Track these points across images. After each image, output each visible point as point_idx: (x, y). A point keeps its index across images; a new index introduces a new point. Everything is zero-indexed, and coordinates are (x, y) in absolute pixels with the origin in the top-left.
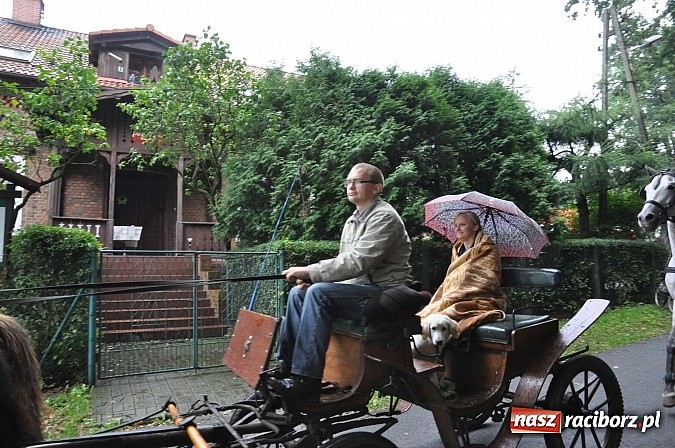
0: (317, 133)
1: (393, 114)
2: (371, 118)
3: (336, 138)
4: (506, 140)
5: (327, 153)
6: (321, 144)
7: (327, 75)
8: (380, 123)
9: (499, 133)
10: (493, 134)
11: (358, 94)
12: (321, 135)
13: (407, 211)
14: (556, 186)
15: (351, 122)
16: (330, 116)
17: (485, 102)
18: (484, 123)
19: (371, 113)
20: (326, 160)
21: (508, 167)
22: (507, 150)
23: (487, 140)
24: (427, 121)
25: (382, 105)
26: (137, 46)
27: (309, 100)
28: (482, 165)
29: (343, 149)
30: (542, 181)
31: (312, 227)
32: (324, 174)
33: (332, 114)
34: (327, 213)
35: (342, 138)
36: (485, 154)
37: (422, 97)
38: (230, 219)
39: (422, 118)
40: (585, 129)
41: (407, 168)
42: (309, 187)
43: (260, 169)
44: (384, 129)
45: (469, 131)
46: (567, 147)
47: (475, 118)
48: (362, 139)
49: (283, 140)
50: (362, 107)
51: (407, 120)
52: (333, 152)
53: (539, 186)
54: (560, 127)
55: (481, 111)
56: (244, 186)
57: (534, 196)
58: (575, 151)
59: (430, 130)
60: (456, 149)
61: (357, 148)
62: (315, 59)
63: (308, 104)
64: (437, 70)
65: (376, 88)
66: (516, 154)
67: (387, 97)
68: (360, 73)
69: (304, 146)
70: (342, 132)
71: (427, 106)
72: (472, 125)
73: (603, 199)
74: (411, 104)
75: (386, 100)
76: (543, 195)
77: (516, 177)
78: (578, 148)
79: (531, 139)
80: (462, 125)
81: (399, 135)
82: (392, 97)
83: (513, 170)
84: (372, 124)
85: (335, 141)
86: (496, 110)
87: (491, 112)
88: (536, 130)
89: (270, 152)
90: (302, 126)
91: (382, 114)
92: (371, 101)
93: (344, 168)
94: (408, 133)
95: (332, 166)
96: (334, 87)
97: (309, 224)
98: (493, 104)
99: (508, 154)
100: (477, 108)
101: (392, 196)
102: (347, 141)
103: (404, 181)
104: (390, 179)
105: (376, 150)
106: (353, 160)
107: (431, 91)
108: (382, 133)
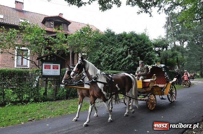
0: (111, 48)
1: (126, 44)
4: (147, 49)
5: (113, 53)
6: (112, 50)
7: (110, 34)
8: (124, 46)
9: (146, 47)
10: (145, 47)
11: (118, 39)
12: (112, 48)
13: (130, 65)
16: (112, 44)
17: (143, 40)
19: (121, 44)
21: (148, 55)
22: (147, 51)
23: (143, 49)
26: (56, 20)
28: (142, 54)
29: (117, 52)
31: (111, 68)
32: (113, 57)
36: (143, 52)
39: (132, 45)
40: (163, 45)
41: (129, 56)
43: (99, 55)
46: (158, 48)
48: (121, 50)
49: (103, 49)
51: (129, 45)
53: (153, 59)
54: (157, 44)
56: (96, 59)
57: (153, 61)
58: (160, 49)
59: (132, 48)
61: (120, 52)
62: (108, 30)
64: (132, 32)
65: (122, 38)
68: (118, 34)
69: (108, 51)
71: (132, 42)
72: (140, 45)
73: (166, 61)
74: (129, 42)
75: (125, 41)
76: (155, 61)
77: (149, 57)
79: (152, 48)
81: (127, 49)
84: (122, 46)
85: (115, 50)
87: (144, 42)
90: (107, 46)
92: (121, 41)
94: (129, 48)
95: (114, 55)
97: (110, 67)
99: (147, 52)
100: (141, 42)
101: (127, 62)
102: (117, 50)
103: (129, 59)
104: (126, 58)
105: (123, 52)
106: (119, 54)
107: (133, 39)
108: (124, 48)
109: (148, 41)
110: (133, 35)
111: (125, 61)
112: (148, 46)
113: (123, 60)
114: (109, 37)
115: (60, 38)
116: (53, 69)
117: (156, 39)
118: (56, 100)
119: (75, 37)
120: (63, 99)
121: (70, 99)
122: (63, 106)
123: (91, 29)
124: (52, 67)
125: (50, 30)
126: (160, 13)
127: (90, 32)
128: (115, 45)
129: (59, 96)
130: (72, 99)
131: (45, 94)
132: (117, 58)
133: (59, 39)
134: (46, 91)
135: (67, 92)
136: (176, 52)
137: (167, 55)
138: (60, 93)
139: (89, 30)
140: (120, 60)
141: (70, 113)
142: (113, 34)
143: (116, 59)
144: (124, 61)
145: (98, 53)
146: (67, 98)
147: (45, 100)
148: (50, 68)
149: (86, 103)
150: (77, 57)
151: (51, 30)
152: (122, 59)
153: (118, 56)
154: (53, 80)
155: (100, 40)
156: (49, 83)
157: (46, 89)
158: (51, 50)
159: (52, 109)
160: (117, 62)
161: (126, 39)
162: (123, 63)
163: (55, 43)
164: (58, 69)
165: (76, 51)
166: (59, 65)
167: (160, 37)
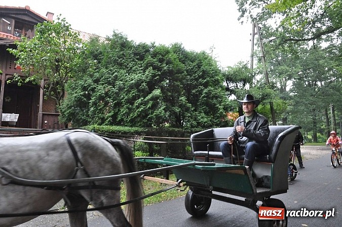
0: (114, 73)
1: (151, 66)
2: (141, 67)
3: (123, 76)
4: (205, 80)
5: (118, 83)
6: (116, 78)
7: (120, 44)
8: (145, 69)
9: (203, 77)
10: (200, 77)
11: (135, 54)
12: (116, 73)
13: (156, 112)
14: (227, 103)
15: (131, 68)
17: (197, 62)
18: (196, 72)
19: (141, 64)
20: (118, 86)
21: (206, 93)
22: (206, 85)
23: (197, 80)
24: (168, 70)
25: (146, 61)
26: (19, 16)
27: (111, 55)
28: (194, 91)
29: (126, 81)
30: (222, 100)
31: (109, 119)
32: (116, 93)
33: (122, 64)
34: (118, 112)
35: (126, 76)
36: (195, 87)
37: (166, 58)
38: (67, 113)
39: (165, 68)
40: (243, 77)
41: (157, 92)
42: (108, 99)
43: (84, 89)
44: (147, 73)
45: (188, 75)
46: (235, 84)
47: (192, 69)
48: (136, 77)
49: (97, 75)
50: (137, 61)
51: (158, 68)
52: (121, 82)
53: (220, 103)
54: (232, 75)
55: (195, 66)
56: (75, 97)
57: (217, 107)
58: (238, 86)
60: (182, 83)
61: (133, 81)
62: (115, 35)
63: (110, 58)
64: (175, 45)
65: (145, 52)
66: (210, 87)
68: (137, 44)
69: (108, 79)
70: (127, 73)
71: (168, 63)
72: (190, 72)
74: (161, 61)
75: (149, 58)
76: (221, 107)
77: (209, 98)
78: (240, 85)
79: (218, 80)
80: (185, 72)
81: (154, 76)
82: (152, 57)
83: (208, 95)
84: (141, 70)
85: (123, 77)
86: (202, 66)
87: (199, 66)
88: (220, 75)
89: (90, 81)
90: (107, 68)
91: (147, 65)
92: (142, 58)
93: (126, 91)
94: (159, 75)
95: (121, 89)
96: (124, 50)
97: (108, 117)
98: (201, 63)
99: (206, 87)
101: (149, 105)
102: (128, 77)
103: (155, 99)
104: (148, 97)
105: (142, 83)
106: (131, 87)
110: (177, 49)
111: (146, 103)
113: (139, 101)
117: (233, 67)
126: (242, 22)
140: (131, 101)
144: (141, 104)
145: (83, 83)
152: (135, 98)
153: (128, 91)
162: (138, 107)
167: (240, 64)
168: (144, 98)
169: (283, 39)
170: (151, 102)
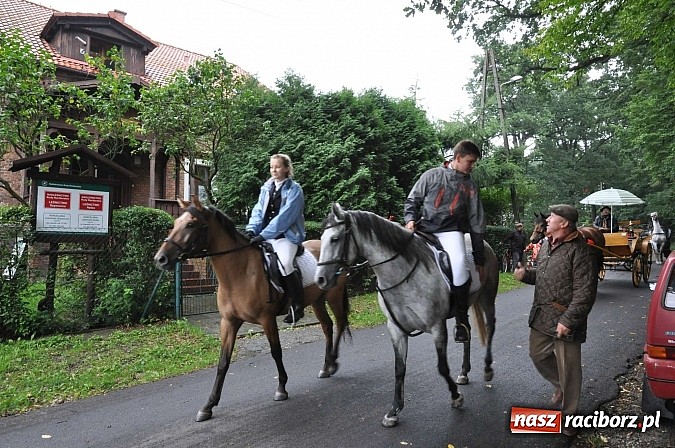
0: (298, 141)
1: (351, 131)
3: (313, 146)
4: (421, 151)
5: (308, 158)
6: (303, 149)
7: (296, 93)
8: (344, 136)
9: (417, 145)
10: (414, 145)
11: (326, 111)
12: (302, 142)
15: (323, 134)
16: (306, 127)
17: (407, 121)
18: (407, 137)
19: (336, 128)
20: (308, 162)
22: (422, 158)
23: (408, 149)
24: (374, 136)
25: (345, 123)
26: (99, 31)
28: (404, 168)
29: (321, 155)
33: (309, 127)
35: (319, 146)
36: (405, 161)
39: (371, 134)
41: (363, 171)
43: (257, 165)
44: (347, 142)
45: (396, 142)
47: (401, 132)
48: (335, 148)
50: (329, 122)
51: (361, 134)
52: (312, 156)
54: (452, 138)
55: (404, 128)
56: (247, 178)
59: (371, 145)
61: (331, 156)
62: (289, 79)
64: (372, 91)
65: (339, 108)
66: (427, 162)
67: (348, 117)
68: (325, 93)
69: (289, 150)
70: (319, 141)
71: (374, 125)
72: (399, 137)
74: (363, 122)
75: (348, 119)
79: (435, 149)
80: (394, 139)
81: (357, 147)
82: (351, 117)
84: (339, 137)
85: (314, 149)
86: (415, 127)
87: (411, 128)
89: (266, 153)
90: (286, 132)
91: (345, 130)
92: (335, 117)
93: (321, 169)
94: (362, 145)
95: (312, 166)
98: (413, 123)
100: (401, 125)
101: (355, 191)
102: (322, 148)
103: (362, 181)
104: (353, 179)
105: (343, 157)
106: (329, 164)
107: (377, 114)
108: (346, 144)
109: (425, 123)
110: (375, 101)
111: (349, 187)
112: (425, 142)
113: (341, 185)
114: (292, 101)
115: (111, 92)
116: (82, 207)
117: (448, 121)
118: (91, 328)
119: (170, 94)
120: (121, 324)
121: (146, 323)
122: (117, 350)
123: (232, 67)
124: (75, 202)
125: (73, 67)
126: (459, 38)
127: (227, 81)
128: (314, 131)
129: (105, 311)
130: (154, 323)
131: (47, 304)
132: (321, 176)
133: (106, 96)
134: (50, 292)
135: (134, 298)
136: (510, 165)
137: (485, 174)
138: (108, 302)
139: (225, 73)
140: (329, 185)
141: (144, 381)
142: (307, 94)
143: (317, 180)
144: (343, 190)
145: (255, 157)
146: (135, 321)
147: (42, 328)
148: (68, 207)
149: (210, 340)
150: (177, 171)
151: (79, 68)
152: (336, 180)
153: (324, 171)
154: (78, 252)
155: (261, 112)
156: (64, 262)
157: (50, 286)
158: (77, 138)
159: (72, 366)
160: (320, 190)
161: (354, 113)
162: (340, 194)
163: (92, 110)
164: (100, 208)
165: (172, 147)
166: (106, 195)
167: (458, 115)
168: (347, 179)
169: (525, 66)
170: (357, 187)
